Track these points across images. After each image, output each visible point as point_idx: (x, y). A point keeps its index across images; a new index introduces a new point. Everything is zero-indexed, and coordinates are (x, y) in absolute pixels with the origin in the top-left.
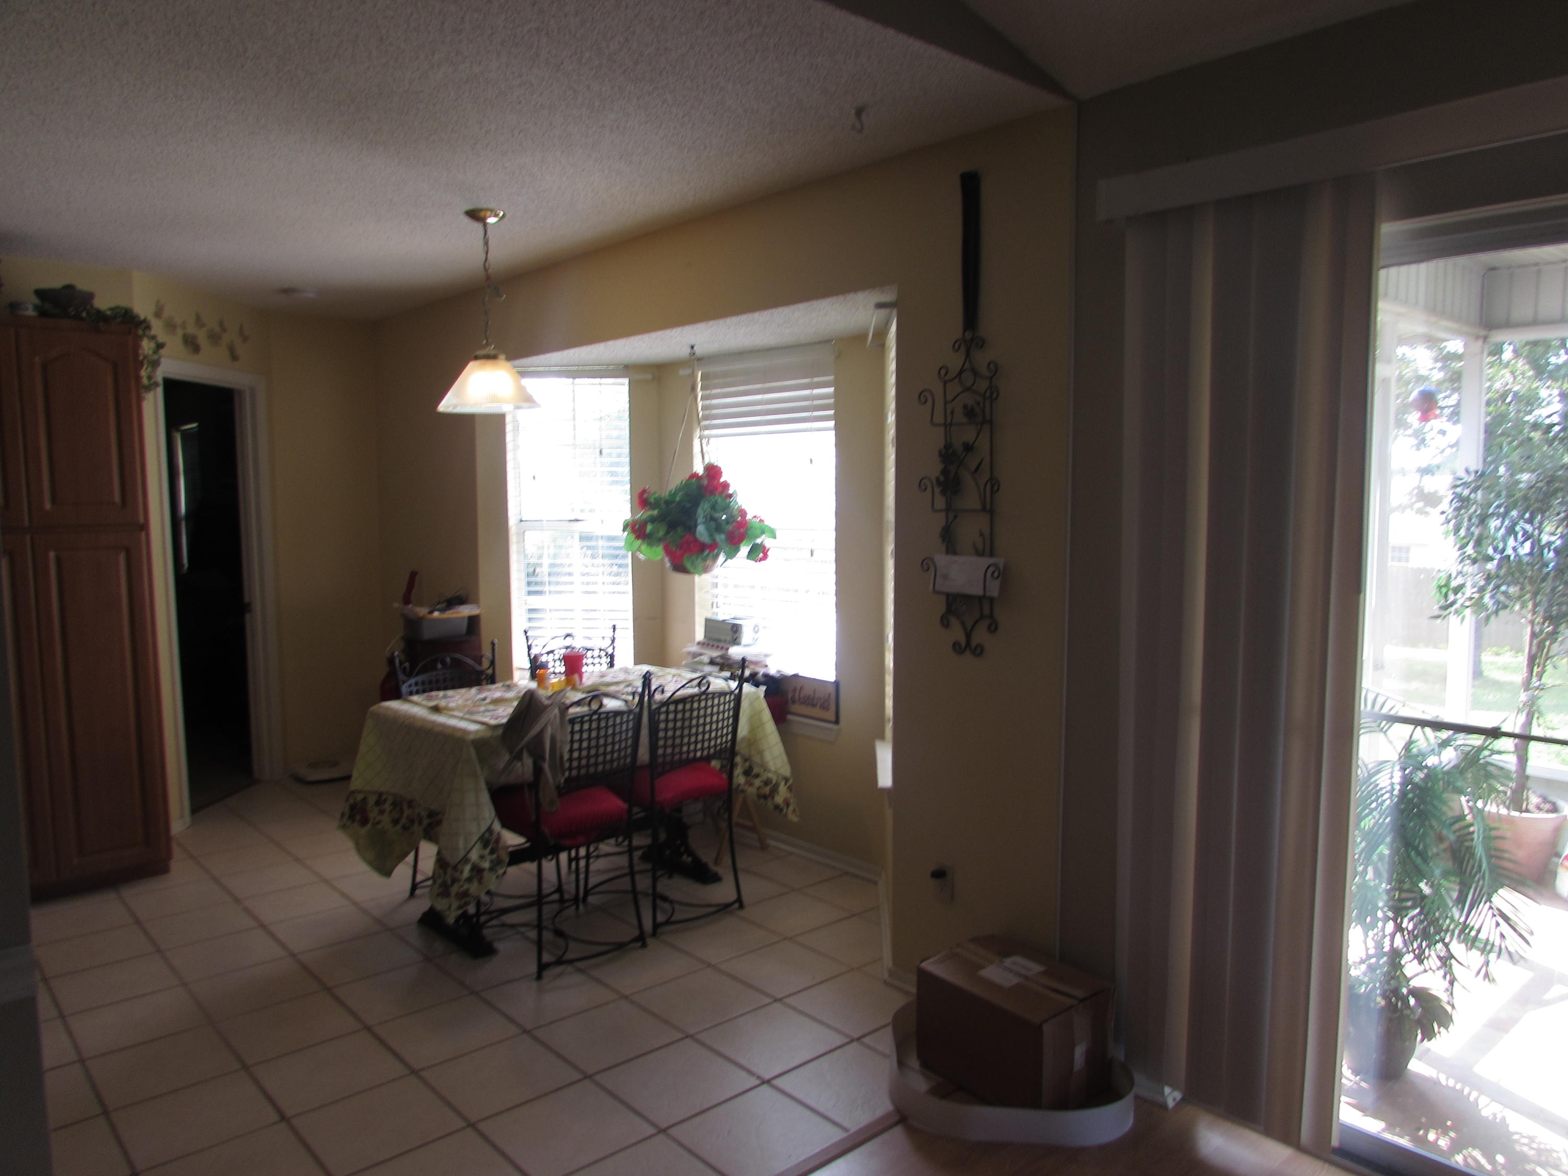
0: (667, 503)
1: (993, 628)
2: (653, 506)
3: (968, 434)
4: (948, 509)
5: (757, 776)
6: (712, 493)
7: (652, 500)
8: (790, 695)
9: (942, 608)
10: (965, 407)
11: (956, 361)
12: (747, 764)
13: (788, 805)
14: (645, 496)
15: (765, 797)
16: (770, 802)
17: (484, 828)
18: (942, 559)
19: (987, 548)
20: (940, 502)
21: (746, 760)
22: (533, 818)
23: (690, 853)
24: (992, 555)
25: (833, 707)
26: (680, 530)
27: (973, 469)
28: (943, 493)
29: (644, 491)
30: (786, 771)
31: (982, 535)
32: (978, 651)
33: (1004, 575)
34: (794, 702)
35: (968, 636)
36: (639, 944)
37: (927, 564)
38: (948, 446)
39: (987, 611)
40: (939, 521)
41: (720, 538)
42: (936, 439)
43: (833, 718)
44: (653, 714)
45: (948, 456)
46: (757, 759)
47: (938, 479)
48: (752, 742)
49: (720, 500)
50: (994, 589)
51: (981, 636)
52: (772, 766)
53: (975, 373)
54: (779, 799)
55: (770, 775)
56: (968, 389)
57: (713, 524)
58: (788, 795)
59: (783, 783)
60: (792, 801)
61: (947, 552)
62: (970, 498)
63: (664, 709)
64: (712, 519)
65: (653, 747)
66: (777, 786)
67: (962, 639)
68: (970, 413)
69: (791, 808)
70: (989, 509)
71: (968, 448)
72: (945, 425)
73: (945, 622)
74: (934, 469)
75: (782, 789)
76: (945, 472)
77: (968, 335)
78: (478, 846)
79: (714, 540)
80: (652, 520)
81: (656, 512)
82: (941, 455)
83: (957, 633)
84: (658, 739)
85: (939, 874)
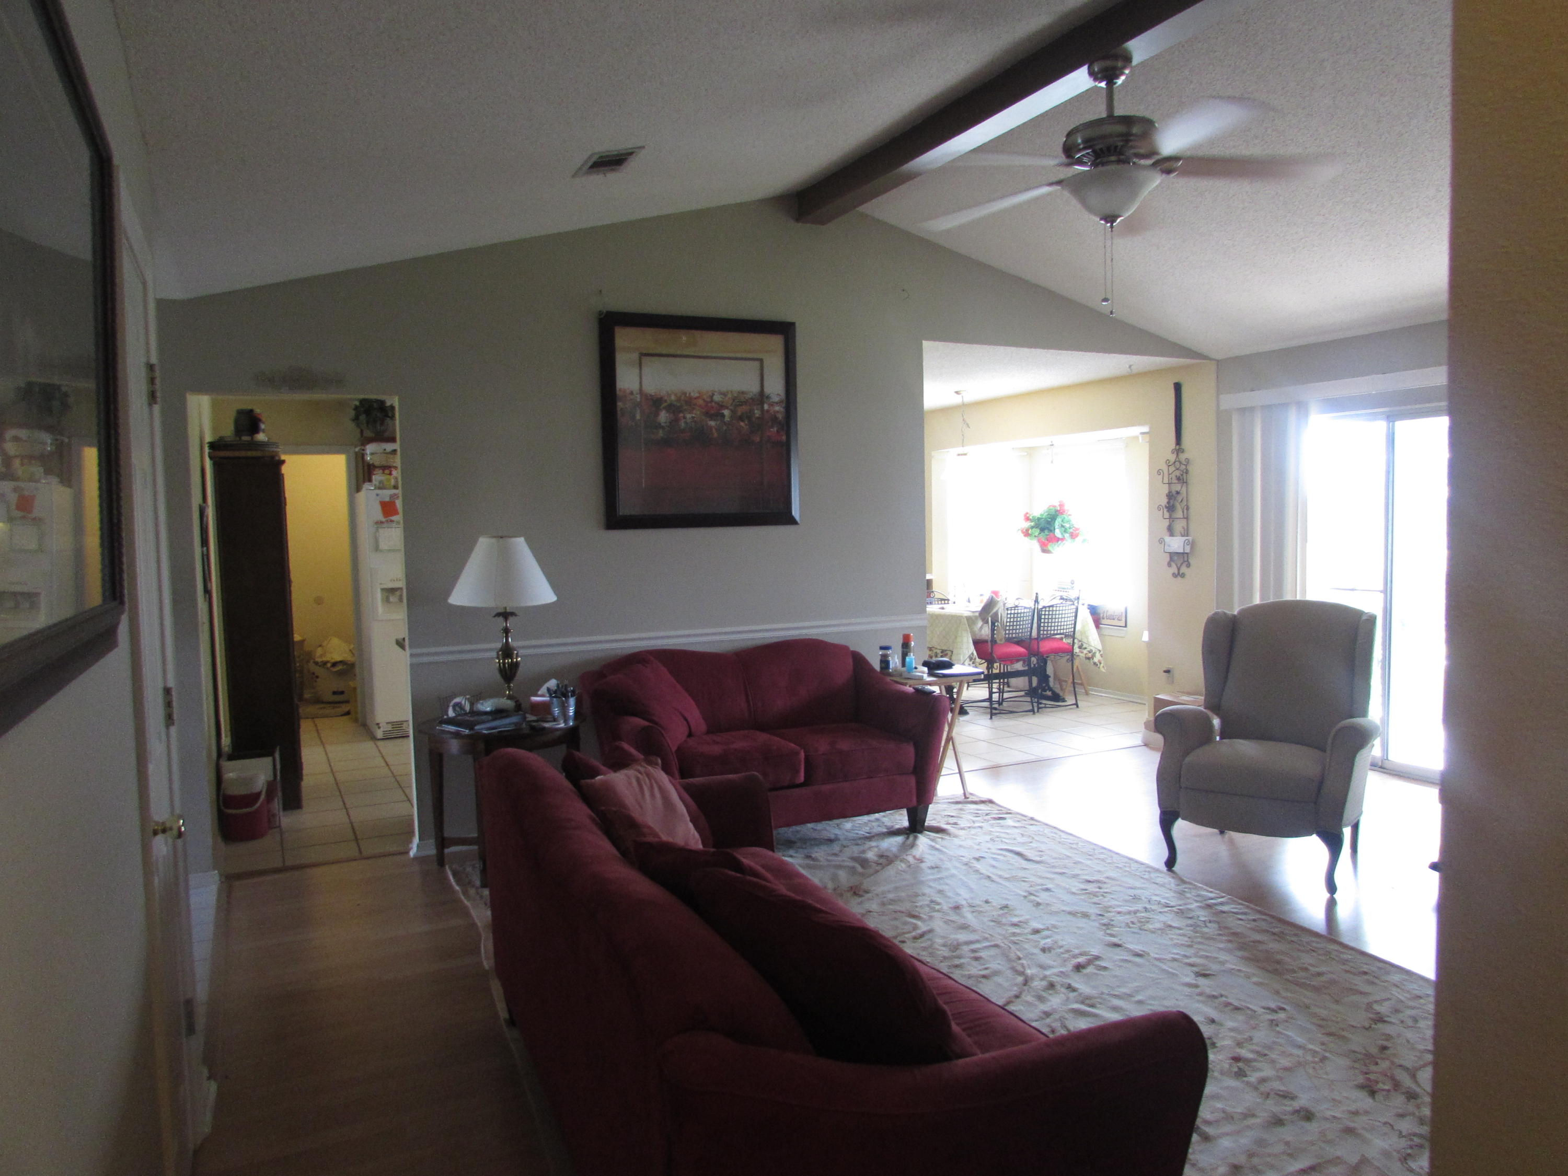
0: (1039, 519)
1: (1189, 566)
2: (1031, 520)
3: (1177, 487)
4: (1170, 518)
5: (1085, 648)
6: (1062, 514)
7: (1031, 517)
8: (1102, 615)
9: (1168, 559)
10: (1176, 476)
11: (1172, 458)
12: (1080, 643)
13: (1100, 663)
14: (1028, 515)
15: (1089, 659)
16: (1091, 661)
17: (970, 653)
18: (1168, 539)
19: (1186, 533)
20: (1167, 515)
21: (1080, 641)
22: (990, 650)
23: (1050, 689)
24: (1187, 536)
25: (1124, 619)
26: (1046, 532)
27: (1180, 501)
28: (1168, 511)
29: (1027, 513)
30: (1100, 647)
31: (1183, 528)
32: (1183, 576)
33: (1193, 544)
34: (1103, 618)
35: (1179, 569)
36: (1032, 713)
37: (1161, 541)
38: (1170, 492)
39: (1186, 559)
40: (1167, 523)
41: (1067, 536)
42: (1165, 490)
43: (1124, 625)
44: (1039, 611)
45: (1170, 496)
46: (1085, 640)
47: (1166, 506)
48: (1083, 633)
49: (1066, 517)
50: (1188, 550)
51: (1184, 569)
52: (1092, 644)
53: (1180, 463)
54: (1096, 660)
55: (1092, 648)
56: (1177, 469)
57: (1063, 529)
58: (1100, 658)
59: (1098, 652)
60: (1102, 662)
61: (1170, 536)
62: (1179, 514)
63: (1044, 609)
64: (1062, 526)
65: (1039, 630)
66: (1095, 653)
67: (1176, 572)
68: (1178, 479)
69: (1102, 665)
70: (1187, 518)
71: (1178, 493)
72: (1169, 483)
73: (1169, 565)
74: (1164, 501)
75: (1098, 655)
76: (1168, 503)
77: (1177, 447)
78: (968, 660)
79: (1064, 536)
80: (1032, 527)
81: (1032, 524)
82: (1167, 496)
83: (1174, 569)
84: (1041, 623)
85: (1167, 671)
